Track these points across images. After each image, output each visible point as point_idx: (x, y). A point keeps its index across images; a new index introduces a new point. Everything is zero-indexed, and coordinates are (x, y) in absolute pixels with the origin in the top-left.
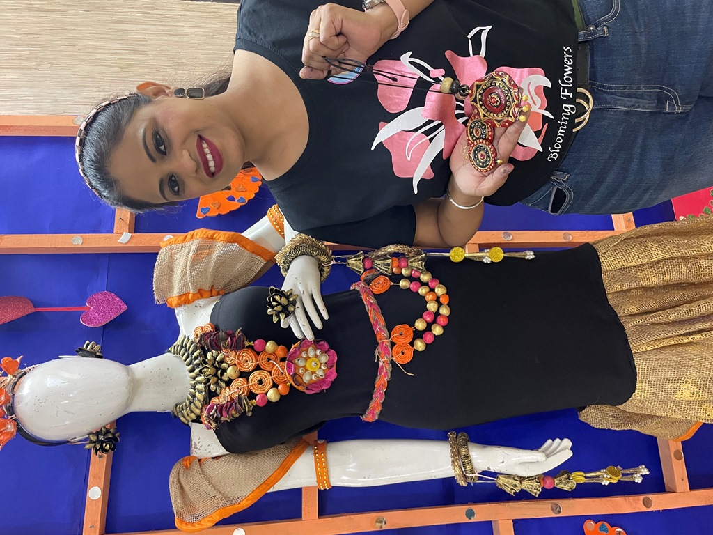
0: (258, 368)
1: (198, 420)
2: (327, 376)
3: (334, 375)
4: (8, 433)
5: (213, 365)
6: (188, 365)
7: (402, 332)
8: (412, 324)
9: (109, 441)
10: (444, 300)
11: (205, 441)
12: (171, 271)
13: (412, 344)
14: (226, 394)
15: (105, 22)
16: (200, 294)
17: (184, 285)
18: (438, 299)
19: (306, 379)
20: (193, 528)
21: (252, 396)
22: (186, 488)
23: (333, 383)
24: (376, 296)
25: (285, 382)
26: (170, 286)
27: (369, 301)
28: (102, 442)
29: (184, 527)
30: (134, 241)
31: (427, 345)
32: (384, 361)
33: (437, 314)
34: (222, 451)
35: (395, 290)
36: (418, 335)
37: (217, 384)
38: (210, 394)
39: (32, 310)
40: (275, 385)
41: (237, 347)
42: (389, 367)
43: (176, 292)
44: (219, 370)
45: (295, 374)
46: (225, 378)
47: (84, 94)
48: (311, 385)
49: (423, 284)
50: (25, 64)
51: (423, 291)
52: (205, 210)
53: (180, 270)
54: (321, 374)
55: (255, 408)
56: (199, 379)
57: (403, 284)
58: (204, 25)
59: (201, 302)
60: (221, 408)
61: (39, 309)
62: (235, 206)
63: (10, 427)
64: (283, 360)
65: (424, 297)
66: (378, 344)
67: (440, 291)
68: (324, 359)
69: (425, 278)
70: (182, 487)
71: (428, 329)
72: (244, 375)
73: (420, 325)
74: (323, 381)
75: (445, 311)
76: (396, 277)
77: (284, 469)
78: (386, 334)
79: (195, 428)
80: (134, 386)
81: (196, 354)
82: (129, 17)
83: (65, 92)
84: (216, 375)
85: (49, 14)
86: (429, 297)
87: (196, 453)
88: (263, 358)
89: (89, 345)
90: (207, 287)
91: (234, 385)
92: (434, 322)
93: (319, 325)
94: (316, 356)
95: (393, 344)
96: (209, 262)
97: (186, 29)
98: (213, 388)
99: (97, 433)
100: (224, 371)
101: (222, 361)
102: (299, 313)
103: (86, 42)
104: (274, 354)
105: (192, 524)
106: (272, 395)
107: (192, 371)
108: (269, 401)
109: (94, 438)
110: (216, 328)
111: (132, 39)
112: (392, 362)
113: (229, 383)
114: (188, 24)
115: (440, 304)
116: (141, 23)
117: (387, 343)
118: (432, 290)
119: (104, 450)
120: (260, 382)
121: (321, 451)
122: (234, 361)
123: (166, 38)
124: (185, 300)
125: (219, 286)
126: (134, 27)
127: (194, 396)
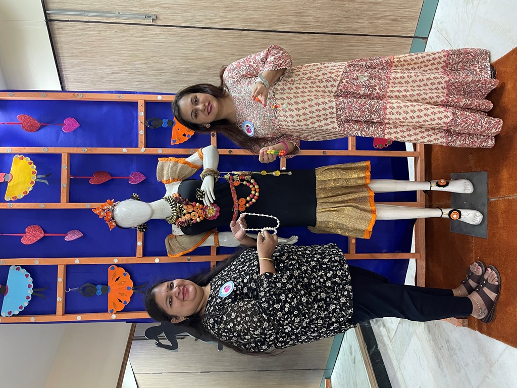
0: (193, 211)
1: (175, 224)
2: (216, 214)
3: (219, 214)
4: (113, 226)
5: (179, 209)
6: (171, 206)
7: (242, 201)
8: (246, 198)
9: (144, 228)
10: (257, 190)
11: (177, 231)
12: (162, 170)
13: (245, 205)
14: (184, 218)
15: (124, 36)
16: (174, 180)
17: (168, 177)
18: (255, 190)
19: (209, 216)
20: (173, 257)
21: (192, 220)
22: (171, 244)
23: (218, 216)
24: (235, 187)
25: (202, 216)
26: (163, 176)
27: (232, 188)
28: (142, 229)
29: (171, 256)
30: (146, 151)
31: (250, 206)
32: (236, 209)
33: (255, 195)
34: (183, 234)
35: (242, 185)
36: (247, 202)
37: (181, 214)
38: (178, 217)
39: (111, 178)
40: (199, 217)
41: (187, 204)
42: (237, 212)
43: (165, 179)
44: (181, 210)
45: (205, 214)
46: (183, 213)
47: (116, 69)
48: (210, 217)
49: (252, 184)
50: (89, 55)
51: (251, 186)
52: (175, 141)
53: (166, 171)
54: (214, 214)
55: (193, 223)
56: (174, 211)
57: (244, 183)
58: (170, 38)
59: (174, 182)
60: (182, 223)
61: (113, 178)
62: (186, 139)
63: (114, 224)
64: (202, 209)
65: (251, 189)
66: (234, 204)
67: (257, 187)
68: (215, 209)
69: (252, 181)
70: (169, 244)
71: (251, 200)
72: (189, 213)
73: (248, 198)
74: (215, 216)
75: (257, 194)
76: (242, 180)
77: (204, 240)
78: (237, 201)
79: (173, 225)
80: (153, 212)
81: (173, 203)
82: (136, 34)
83: (107, 68)
84: (180, 212)
85: (98, 32)
86: (252, 189)
87: (173, 233)
88: (195, 208)
89: (135, 195)
90: (176, 178)
91: (186, 215)
92: (253, 198)
93: (212, 202)
94: (212, 209)
95: (239, 205)
96: (177, 169)
97: (162, 40)
98: (179, 215)
99: (141, 226)
100: (183, 211)
101: (182, 207)
102: (206, 197)
103: (116, 46)
104: (199, 207)
105: (173, 255)
106: (198, 220)
107: (172, 208)
108: (197, 222)
109: (140, 227)
110: (180, 196)
111: (137, 44)
112: (239, 210)
113: (184, 215)
114: (163, 37)
115: (256, 192)
116: (141, 37)
117: (237, 204)
118: (254, 186)
119: (143, 231)
120: (194, 216)
121: (216, 234)
122: (186, 209)
123: (153, 44)
124: (168, 182)
125: (181, 177)
126: (138, 39)
127: (173, 216)
